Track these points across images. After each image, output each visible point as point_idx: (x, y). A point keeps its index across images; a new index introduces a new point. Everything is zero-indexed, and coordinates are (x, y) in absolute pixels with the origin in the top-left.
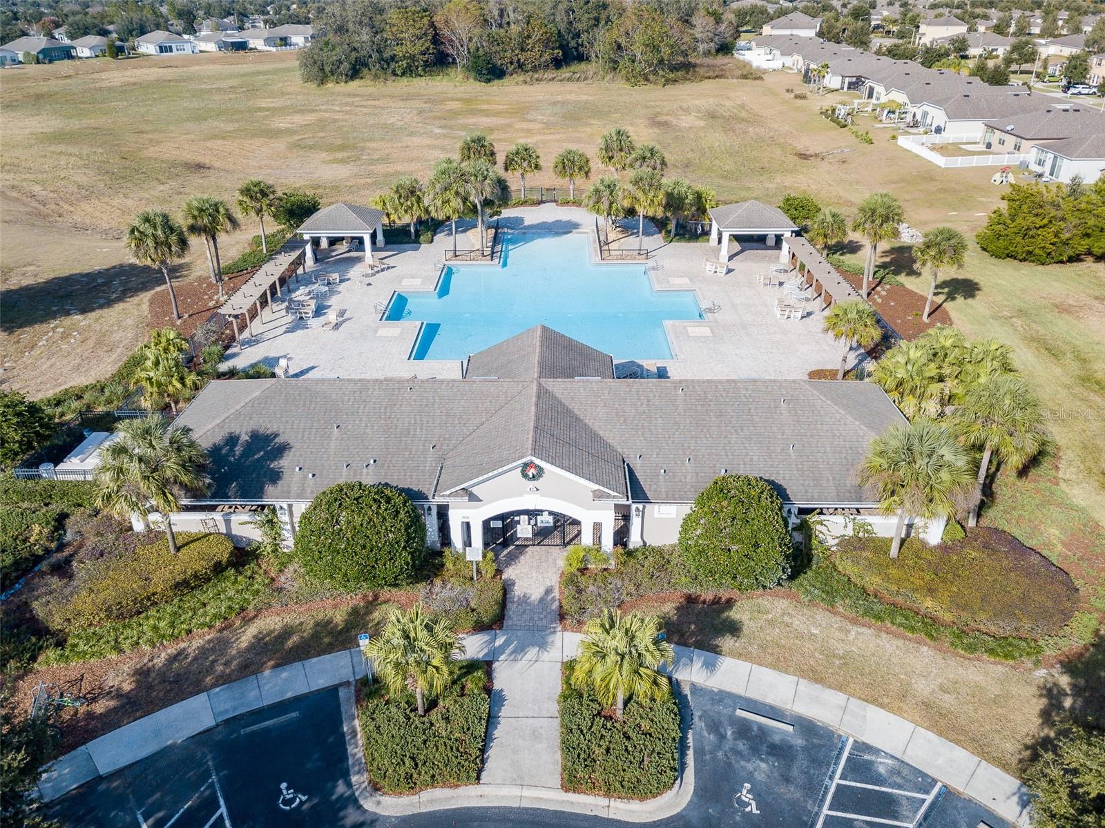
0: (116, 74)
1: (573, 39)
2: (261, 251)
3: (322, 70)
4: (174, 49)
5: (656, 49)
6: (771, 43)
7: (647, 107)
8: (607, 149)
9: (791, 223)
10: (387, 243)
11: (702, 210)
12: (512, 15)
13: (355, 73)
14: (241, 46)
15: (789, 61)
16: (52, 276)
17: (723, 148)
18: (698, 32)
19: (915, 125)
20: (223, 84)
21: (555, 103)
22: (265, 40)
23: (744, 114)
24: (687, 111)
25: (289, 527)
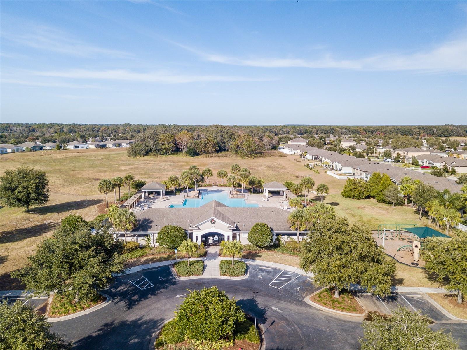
0: (59, 155)
1: (223, 144)
2: (128, 196)
3: (135, 153)
4: (80, 147)
5: (250, 147)
6: (290, 147)
7: (247, 164)
8: (233, 169)
9: (286, 187)
10: (166, 194)
11: (261, 186)
12: (202, 136)
13: (147, 153)
14: (104, 146)
15: (296, 152)
16: (65, 202)
17: (272, 175)
18: (265, 143)
19: (333, 169)
20: (99, 158)
21: (217, 163)
22: (112, 144)
23: (280, 166)
24: (261, 165)
25: (152, 240)
